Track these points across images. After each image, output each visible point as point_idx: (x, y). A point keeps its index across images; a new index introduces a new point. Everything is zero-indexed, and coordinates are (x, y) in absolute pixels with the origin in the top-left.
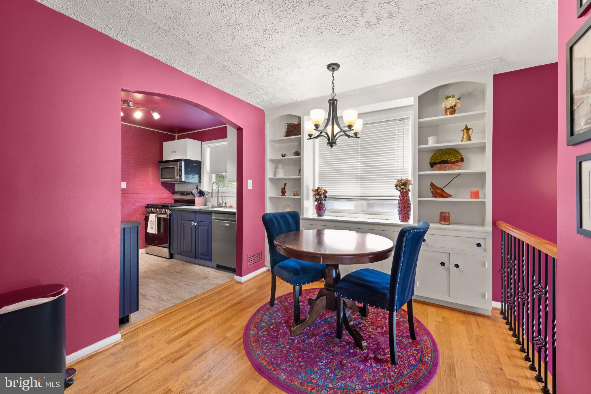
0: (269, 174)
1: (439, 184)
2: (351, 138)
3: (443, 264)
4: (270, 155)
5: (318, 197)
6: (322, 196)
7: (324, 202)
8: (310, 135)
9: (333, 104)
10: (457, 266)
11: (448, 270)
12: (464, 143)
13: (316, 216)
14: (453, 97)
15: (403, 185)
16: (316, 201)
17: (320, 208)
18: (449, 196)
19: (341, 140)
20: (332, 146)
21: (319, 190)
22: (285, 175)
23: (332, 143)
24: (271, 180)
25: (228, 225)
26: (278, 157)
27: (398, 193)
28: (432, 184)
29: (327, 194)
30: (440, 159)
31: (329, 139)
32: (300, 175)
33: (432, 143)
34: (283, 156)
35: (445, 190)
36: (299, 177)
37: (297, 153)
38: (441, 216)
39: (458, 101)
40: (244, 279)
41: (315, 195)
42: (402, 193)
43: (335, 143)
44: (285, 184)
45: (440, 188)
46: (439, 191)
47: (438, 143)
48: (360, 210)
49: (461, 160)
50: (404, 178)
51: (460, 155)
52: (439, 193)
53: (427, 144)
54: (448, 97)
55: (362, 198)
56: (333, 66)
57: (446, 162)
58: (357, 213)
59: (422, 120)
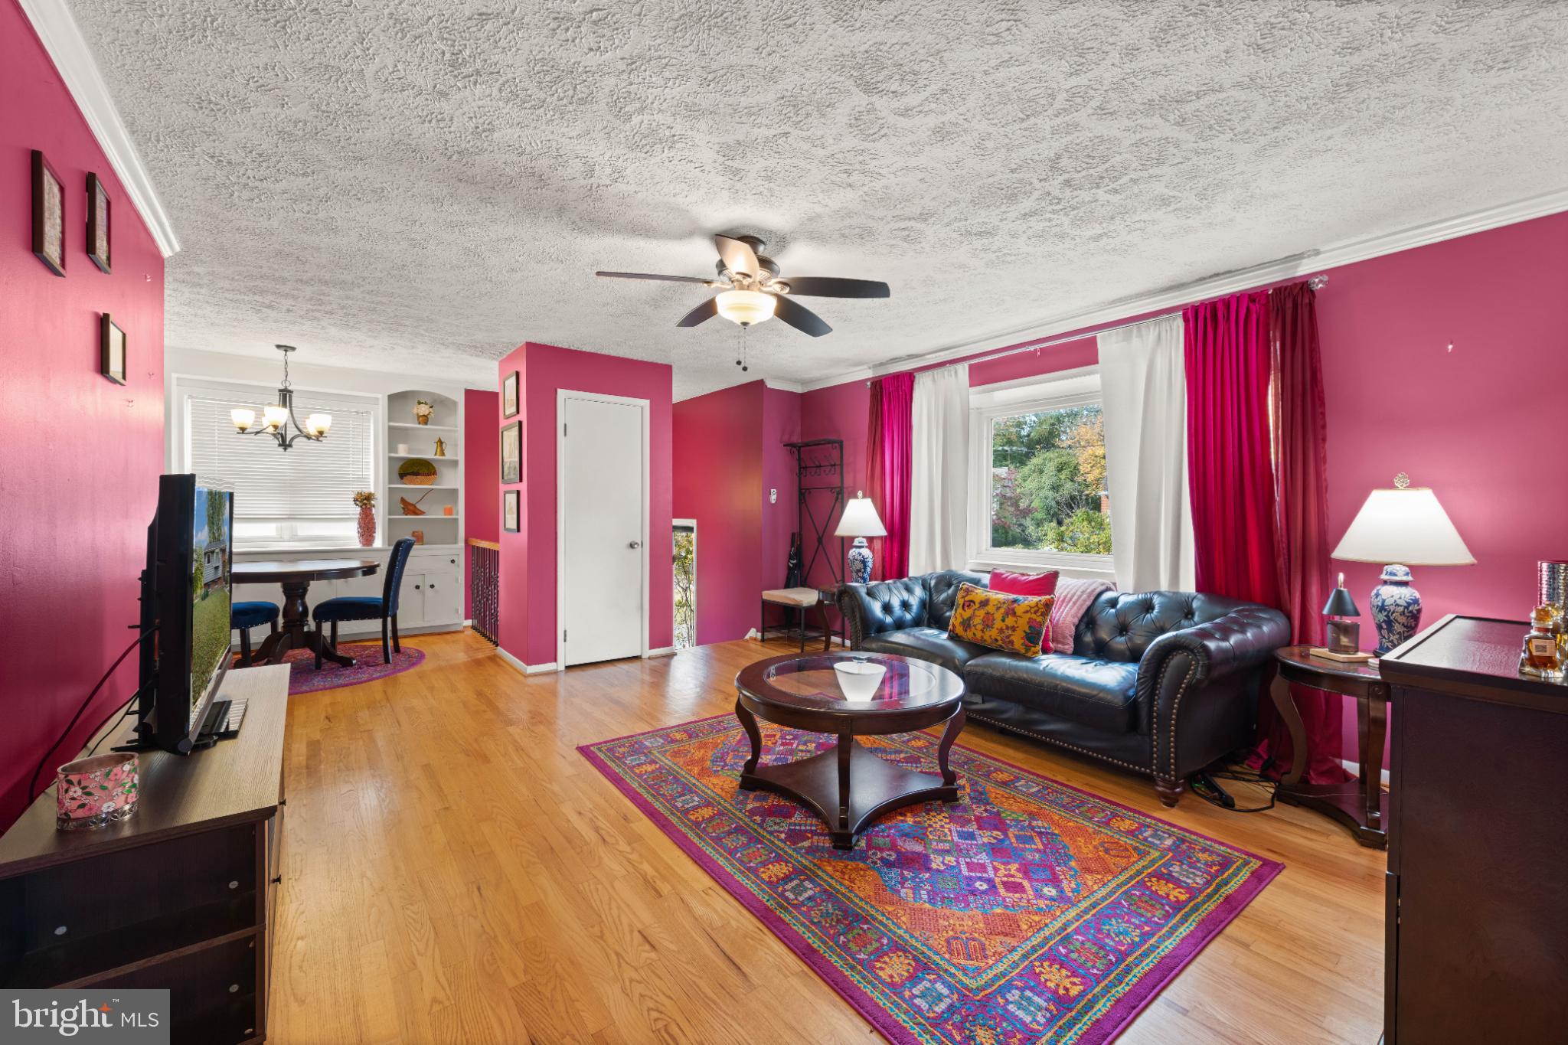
1: (410, 499)
3: (418, 587)
8: (243, 430)
9: (284, 395)
10: (432, 586)
11: (423, 593)
12: (437, 457)
14: (425, 404)
15: (365, 499)
18: (422, 513)
19: (299, 442)
20: (285, 449)
23: (287, 445)
27: (357, 510)
28: (404, 499)
30: (411, 471)
33: (403, 452)
35: (418, 506)
39: (431, 410)
42: (364, 510)
43: (290, 446)
45: (411, 504)
46: (411, 508)
47: (409, 453)
48: (286, 536)
49: (434, 473)
50: (366, 491)
51: (434, 468)
52: (409, 508)
53: (396, 452)
54: (420, 403)
55: (291, 518)
56: (287, 349)
57: (417, 474)
58: (281, 539)
59: (392, 424)
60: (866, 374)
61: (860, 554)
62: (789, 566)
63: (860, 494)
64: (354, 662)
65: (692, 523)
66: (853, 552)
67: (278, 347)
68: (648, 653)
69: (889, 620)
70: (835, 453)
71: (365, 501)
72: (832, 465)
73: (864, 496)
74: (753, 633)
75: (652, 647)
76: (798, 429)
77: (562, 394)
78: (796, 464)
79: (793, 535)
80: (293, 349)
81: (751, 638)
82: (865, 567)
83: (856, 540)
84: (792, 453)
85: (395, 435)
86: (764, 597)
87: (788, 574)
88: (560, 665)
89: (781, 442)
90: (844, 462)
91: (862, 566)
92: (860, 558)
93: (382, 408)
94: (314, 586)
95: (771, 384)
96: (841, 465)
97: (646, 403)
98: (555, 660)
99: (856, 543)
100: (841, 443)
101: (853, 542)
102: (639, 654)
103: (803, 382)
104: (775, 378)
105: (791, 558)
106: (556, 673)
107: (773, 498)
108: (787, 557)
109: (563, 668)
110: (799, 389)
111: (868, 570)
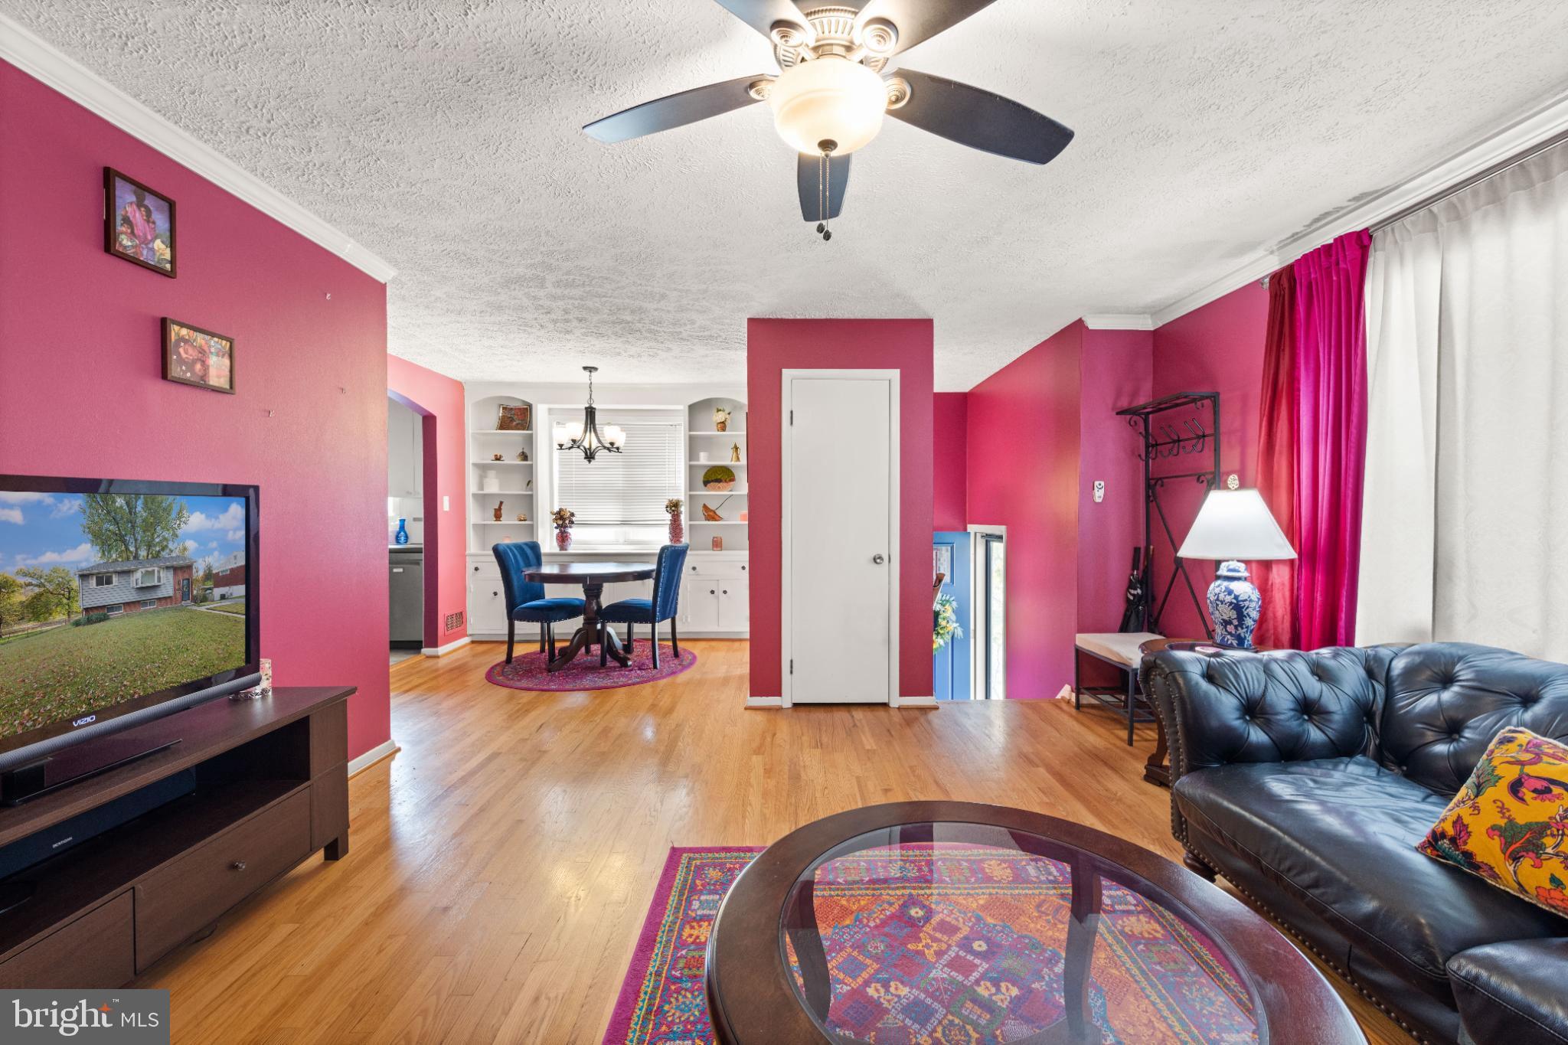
0: (472, 487)
1: (712, 507)
2: (612, 453)
3: (712, 592)
4: (472, 456)
5: (560, 522)
6: (567, 522)
7: (569, 530)
8: (561, 446)
9: (590, 413)
10: (725, 592)
11: (718, 597)
12: (733, 463)
13: (557, 550)
14: (724, 411)
15: (674, 506)
16: (556, 528)
17: (563, 538)
18: (720, 519)
19: (602, 455)
20: (590, 461)
21: (562, 513)
22: (501, 489)
23: (590, 456)
24: (474, 495)
25: (401, 570)
26: (488, 459)
27: (669, 516)
28: (705, 506)
29: (574, 519)
30: (713, 478)
31: (586, 454)
32: (532, 490)
33: (704, 460)
34: (498, 458)
35: (718, 512)
36: (530, 493)
37: (524, 457)
38: (713, 541)
39: (727, 416)
40: (442, 650)
41: (556, 519)
42: (673, 516)
43: (593, 458)
44: (501, 503)
45: (712, 511)
46: (711, 514)
47: (709, 460)
48: (621, 540)
49: (733, 480)
50: (675, 498)
51: (733, 475)
52: (711, 515)
53: (698, 460)
54: (718, 410)
55: (625, 523)
56: (590, 369)
57: (719, 481)
58: (617, 543)
59: (692, 433)
60: (1265, 264)
61: (1230, 592)
62: (1128, 600)
63: (1233, 480)
64: (630, 663)
65: (1000, 530)
66: (1215, 588)
67: (585, 368)
68: (896, 701)
69: (1257, 735)
70: (1207, 416)
71: (674, 507)
72: (1199, 437)
73: (1243, 485)
74: (1066, 692)
75: (903, 693)
76: (1147, 387)
77: (787, 373)
78: (1142, 441)
79: (1137, 550)
80: (596, 369)
81: (1063, 698)
82: (1241, 617)
83: (1223, 565)
84: (1133, 425)
85: (694, 446)
86: (1078, 643)
87: (1127, 610)
88: (785, 701)
89: (1113, 409)
90: (1223, 429)
91: (1233, 614)
92: (1229, 599)
93: (683, 420)
94: (607, 587)
95: (1094, 323)
96: (1216, 435)
97: (895, 374)
98: (780, 694)
99: (1223, 571)
100: (1214, 398)
101: (1217, 568)
102: (887, 701)
103: (1153, 311)
104: (1101, 313)
105: (1131, 585)
106: (779, 709)
107: (1099, 495)
108: (1125, 584)
109: (790, 706)
110: (1148, 324)
111: (1249, 622)
